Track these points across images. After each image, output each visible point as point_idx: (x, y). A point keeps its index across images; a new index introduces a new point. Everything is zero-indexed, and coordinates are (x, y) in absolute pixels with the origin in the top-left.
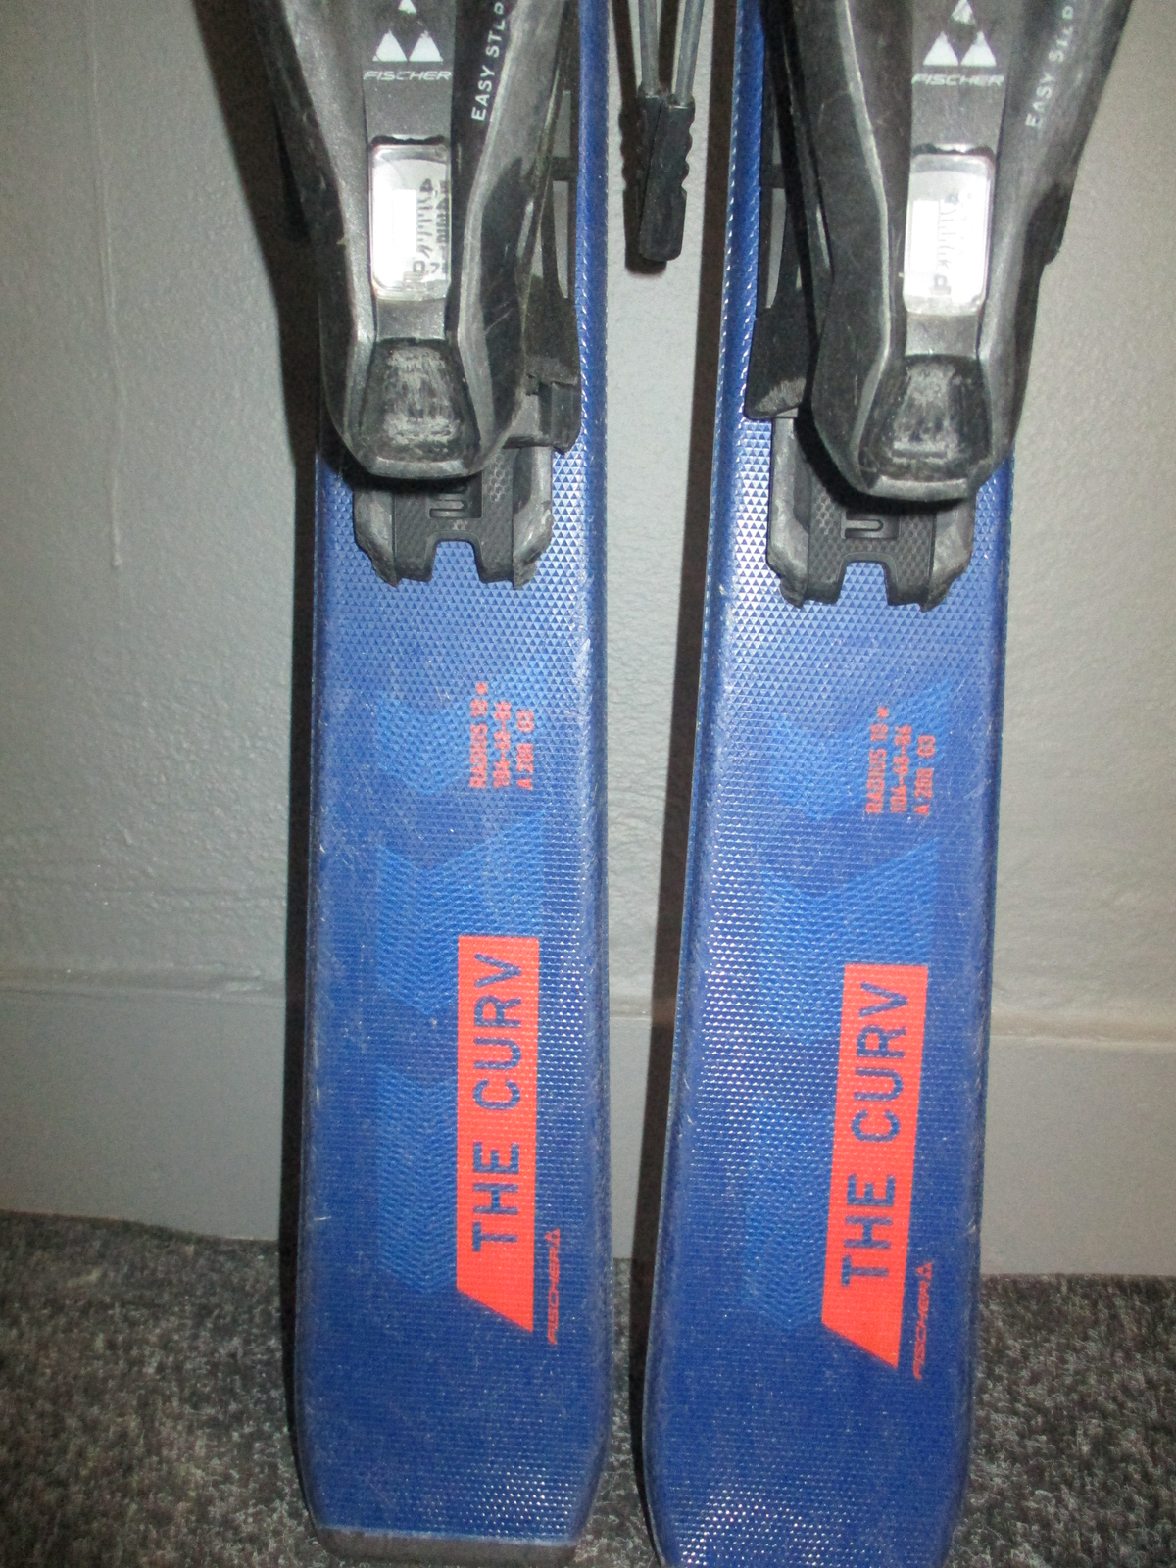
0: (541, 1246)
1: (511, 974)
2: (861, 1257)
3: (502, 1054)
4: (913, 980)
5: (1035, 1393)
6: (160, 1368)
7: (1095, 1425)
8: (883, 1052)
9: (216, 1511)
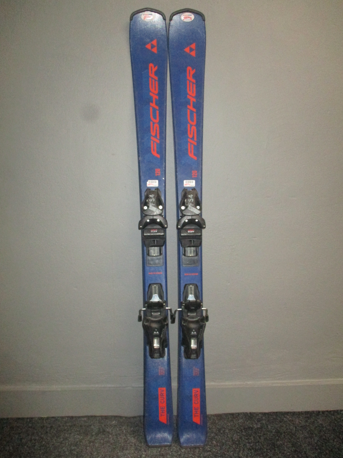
0: (167, 416)
1: (163, 391)
2: (196, 415)
3: (163, 398)
4: (199, 390)
5: (218, 427)
6: (126, 432)
7: (224, 429)
8: (196, 396)
9: (136, 444)
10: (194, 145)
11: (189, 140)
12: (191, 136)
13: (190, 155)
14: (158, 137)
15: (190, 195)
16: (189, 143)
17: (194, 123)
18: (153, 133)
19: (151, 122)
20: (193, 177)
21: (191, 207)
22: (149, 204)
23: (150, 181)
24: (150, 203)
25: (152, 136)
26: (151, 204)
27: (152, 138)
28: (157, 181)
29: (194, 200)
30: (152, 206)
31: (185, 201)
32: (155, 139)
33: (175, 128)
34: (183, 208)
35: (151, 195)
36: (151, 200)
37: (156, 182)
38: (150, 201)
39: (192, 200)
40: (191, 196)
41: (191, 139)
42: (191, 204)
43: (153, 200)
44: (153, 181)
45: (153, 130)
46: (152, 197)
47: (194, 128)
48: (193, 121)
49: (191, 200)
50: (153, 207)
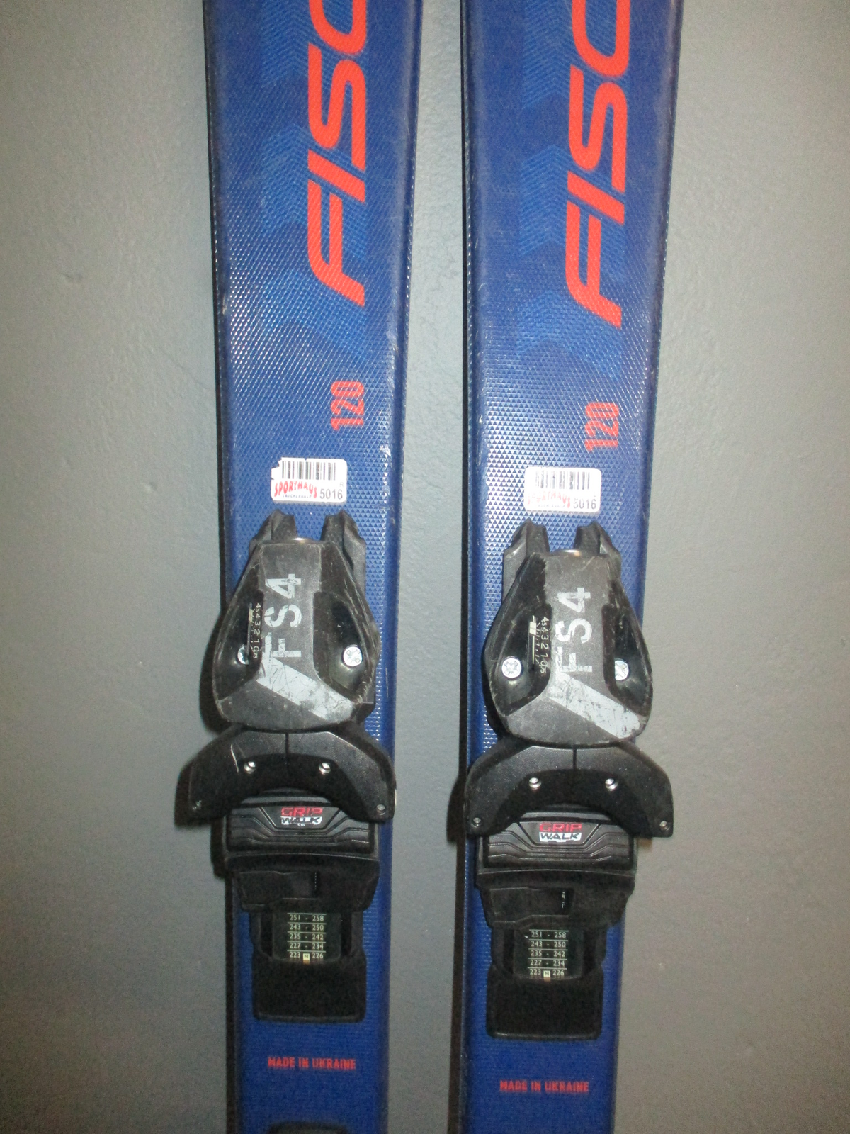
10: (607, 223)
11: (575, 185)
12: (587, 158)
13: (577, 292)
14: (359, 157)
15: (572, 588)
16: (571, 208)
17: (619, 63)
18: (324, 133)
19: (314, 53)
20: (590, 446)
21: (577, 684)
22: (261, 644)
23: (296, 461)
24: (268, 640)
25: (319, 150)
26: (275, 647)
27: (315, 163)
28: (341, 466)
29: (594, 627)
30: (280, 664)
31: (533, 628)
32: (337, 176)
33: (481, 96)
34: (511, 668)
35: (276, 575)
36: (275, 617)
37: (331, 473)
38: (267, 620)
39: (580, 631)
40: (575, 601)
41: (589, 178)
42: (573, 657)
43: (290, 616)
44: (313, 461)
45: (325, 106)
46: (281, 592)
47: (613, 98)
48: (608, 50)
49: (573, 627)
50: (291, 672)
